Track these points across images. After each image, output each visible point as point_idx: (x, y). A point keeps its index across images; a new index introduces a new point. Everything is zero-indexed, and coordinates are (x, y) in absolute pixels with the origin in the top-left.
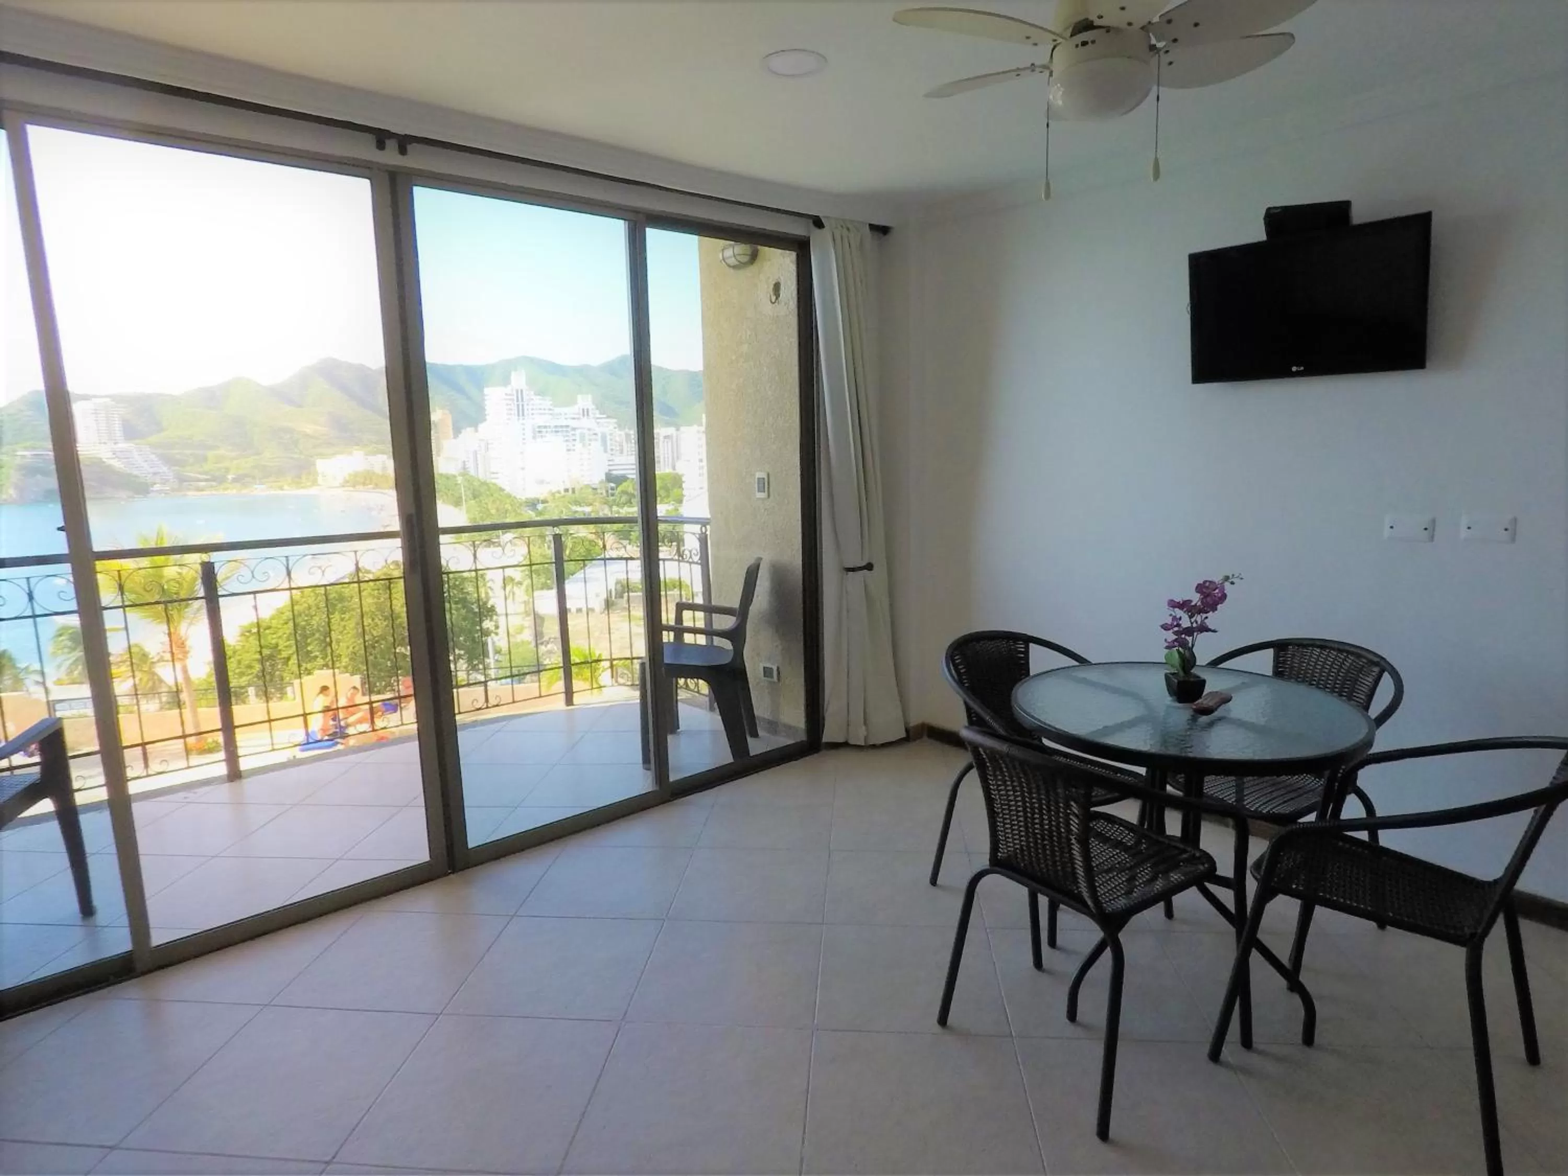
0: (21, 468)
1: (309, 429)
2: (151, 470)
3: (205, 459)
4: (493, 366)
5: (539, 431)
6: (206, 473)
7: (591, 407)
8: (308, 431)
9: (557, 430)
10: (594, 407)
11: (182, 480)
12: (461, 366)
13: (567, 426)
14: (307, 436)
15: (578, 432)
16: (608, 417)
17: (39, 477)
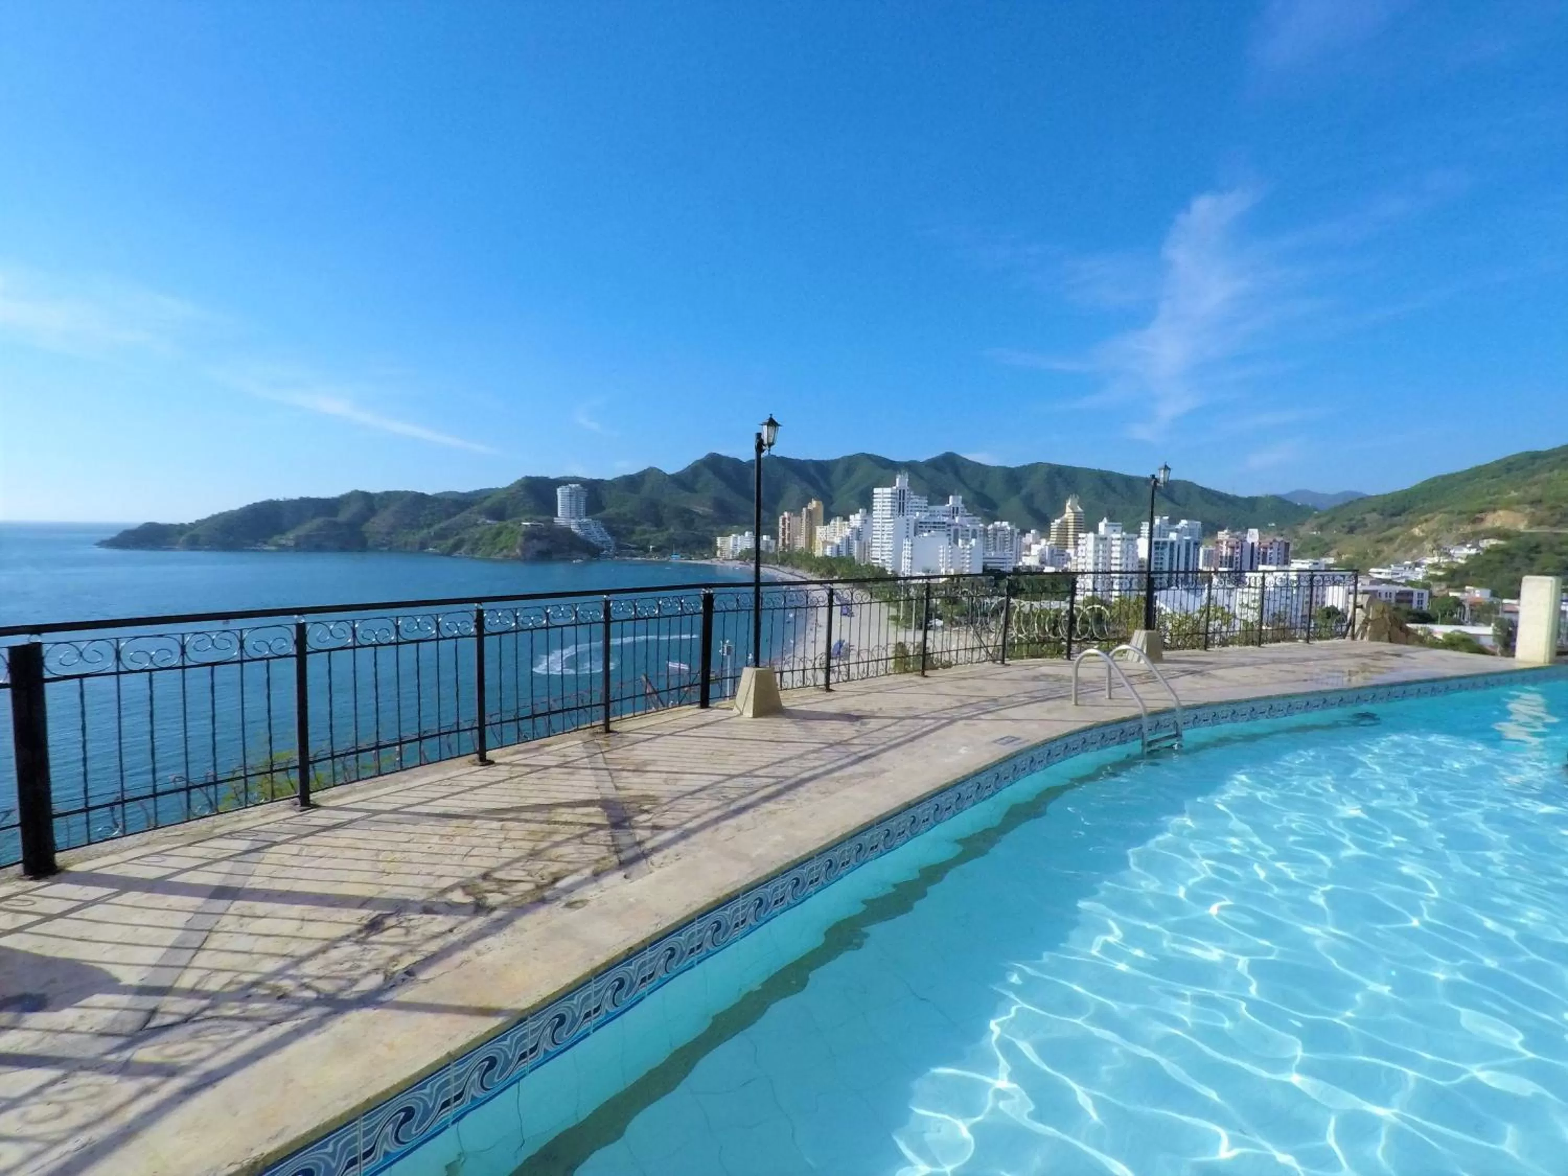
0: (525, 534)
1: (700, 510)
2: (601, 539)
3: (633, 532)
4: (836, 462)
5: (919, 527)
6: (634, 543)
7: (961, 506)
8: (701, 512)
9: (936, 526)
10: (962, 506)
11: (620, 547)
12: (811, 460)
13: (944, 523)
14: (698, 514)
15: (953, 528)
16: (975, 515)
17: (535, 541)
